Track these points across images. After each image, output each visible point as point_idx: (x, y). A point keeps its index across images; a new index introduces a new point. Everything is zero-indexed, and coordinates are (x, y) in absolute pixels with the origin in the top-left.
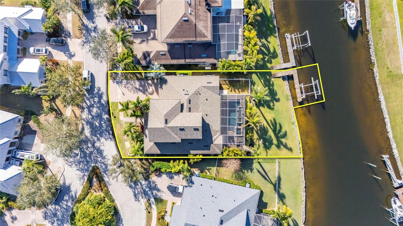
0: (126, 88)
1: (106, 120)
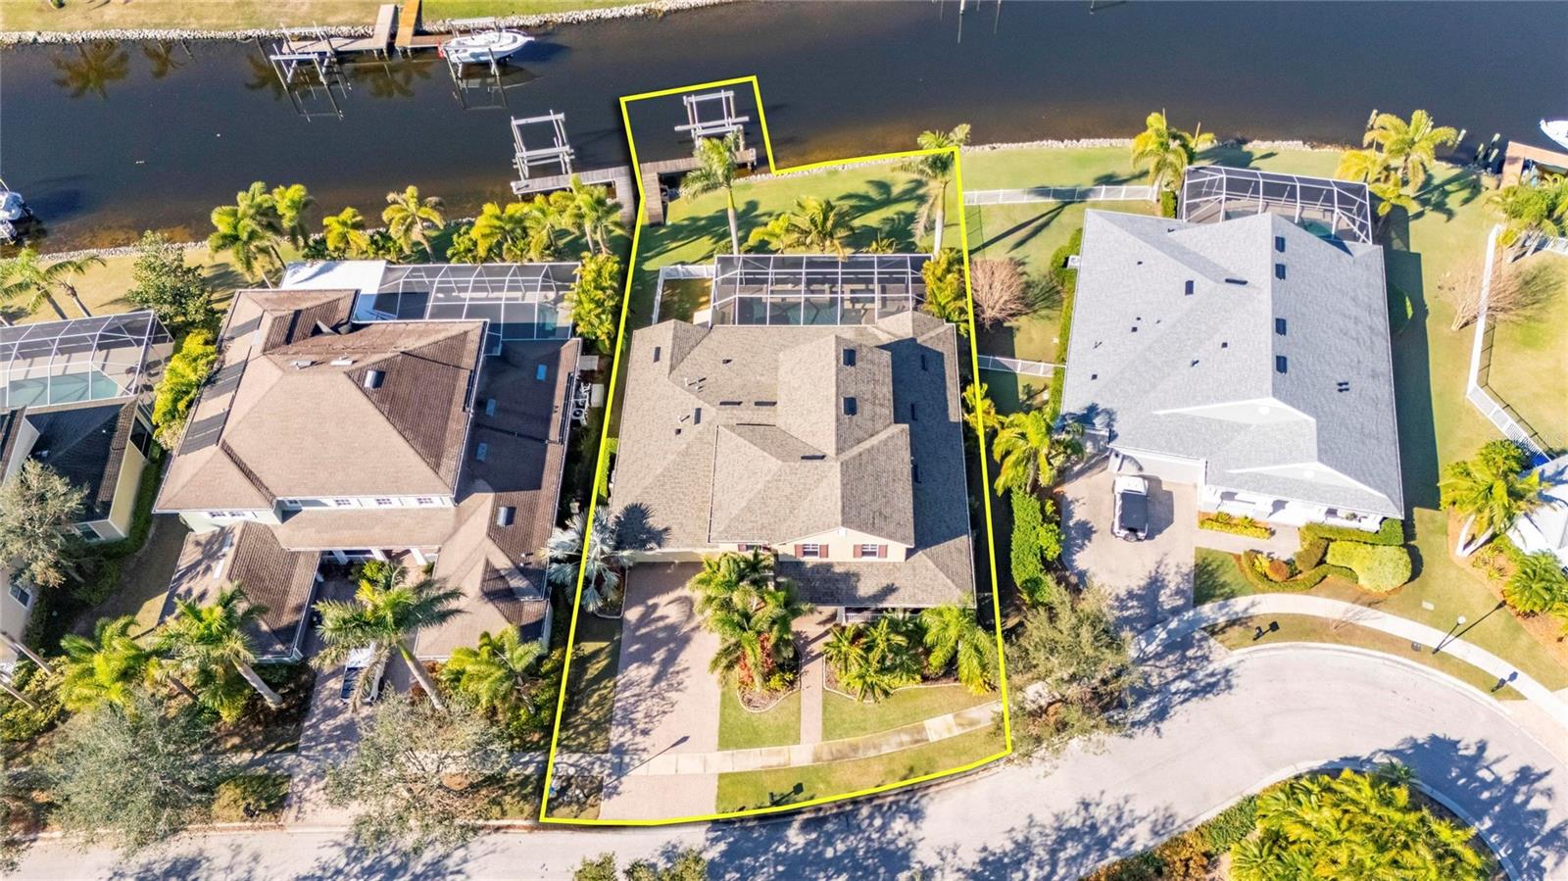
0: (649, 726)
1: (814, 836)
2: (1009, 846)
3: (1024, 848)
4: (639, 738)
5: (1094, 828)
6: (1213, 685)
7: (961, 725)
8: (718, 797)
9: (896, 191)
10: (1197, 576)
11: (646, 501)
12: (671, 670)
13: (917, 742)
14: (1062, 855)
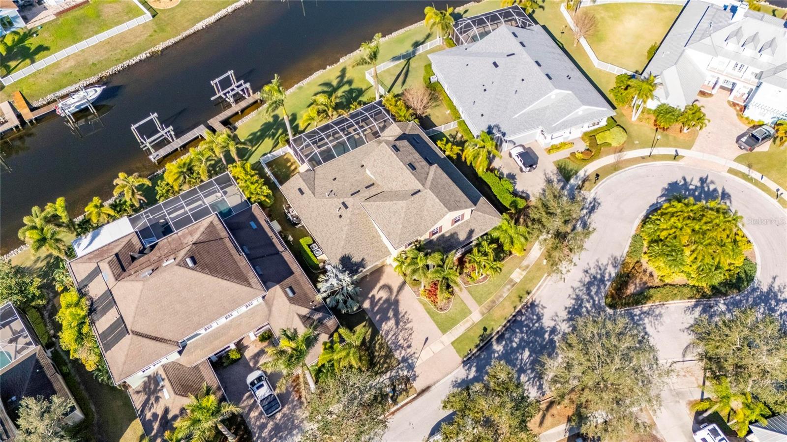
0: (409, 343)
1: (504, 343)
2: (573, 302)
3: (578, 298)
4: (409, 350)
5: (595, 278)
6: (594, 206)
7: (524, 270)
8: (457, 352)
9: (335, 83)
10: (561, 172)
11: (346, 252)
12: (400, 316)
13: (513, 285)
14: (593, 293)
